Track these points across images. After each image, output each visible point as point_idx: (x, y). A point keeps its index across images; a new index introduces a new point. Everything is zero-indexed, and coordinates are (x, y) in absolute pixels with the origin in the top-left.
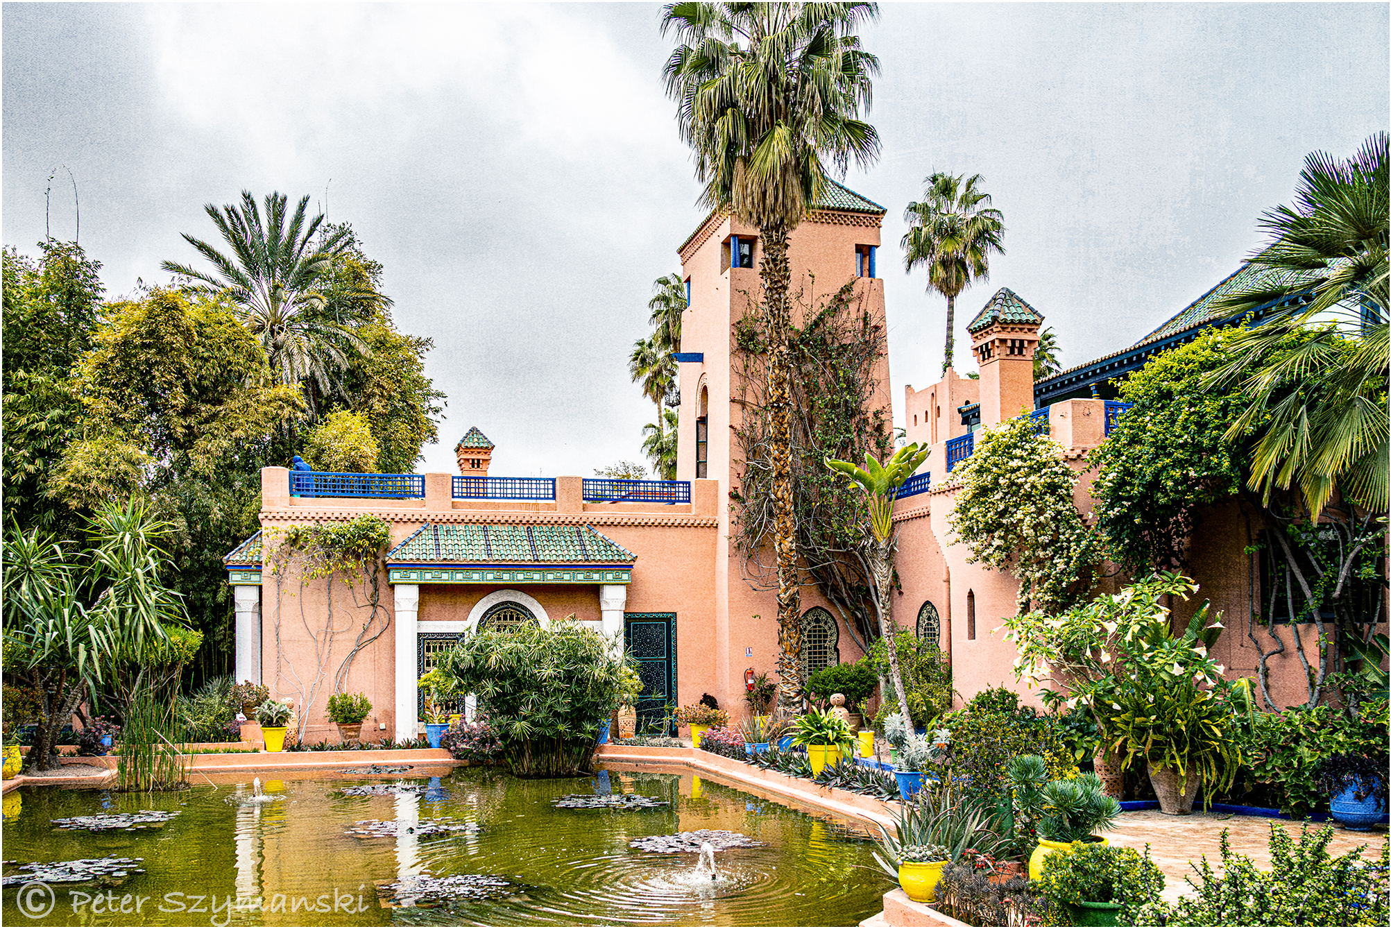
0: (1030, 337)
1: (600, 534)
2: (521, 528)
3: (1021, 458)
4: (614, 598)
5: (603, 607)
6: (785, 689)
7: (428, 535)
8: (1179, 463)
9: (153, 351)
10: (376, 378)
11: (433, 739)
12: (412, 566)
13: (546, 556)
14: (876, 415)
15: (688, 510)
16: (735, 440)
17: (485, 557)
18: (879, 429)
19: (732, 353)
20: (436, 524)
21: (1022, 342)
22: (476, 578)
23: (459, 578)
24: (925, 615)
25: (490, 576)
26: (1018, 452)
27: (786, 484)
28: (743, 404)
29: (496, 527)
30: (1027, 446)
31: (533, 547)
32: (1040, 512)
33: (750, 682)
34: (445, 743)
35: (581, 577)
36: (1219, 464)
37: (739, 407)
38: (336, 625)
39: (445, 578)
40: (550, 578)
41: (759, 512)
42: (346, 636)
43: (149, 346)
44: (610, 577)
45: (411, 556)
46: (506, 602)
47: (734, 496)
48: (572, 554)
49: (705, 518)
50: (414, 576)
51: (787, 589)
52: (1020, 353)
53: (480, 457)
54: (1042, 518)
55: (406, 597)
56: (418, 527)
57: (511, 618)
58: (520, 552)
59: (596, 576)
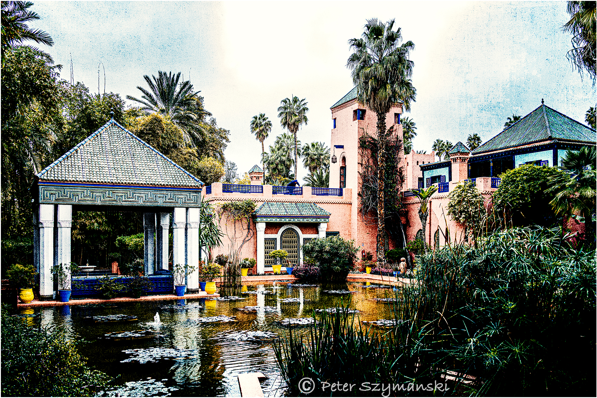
0: (467, 157)
1: (318, 206)
2: (293, 203)
3: (470, 193)
4: (323, 228)
5: (319, 229)
6: (380, 256)
7: (266, 206)
8: (517, 199)
9: (151, 135)
10: (211, 143)
11: (290, 272)
12: (265, 217)
13: (304, 213)
14: (400, 168)
15: (342, 198)
16: (360, 176)
17: (286, 214)
18: (401, 173)
19: (359, 148)
20: (268, 202)
21: (465, 158)
22: (283, 220)
23: (278, 220)
24: (419, 234)
25: (287, 220)
26: (469, 191)
27: (382, 193)
28: (362, 165)
29: (286, 203)
30: (471, 190)
31: (299, 211)
32: (476, 208)
33: (364, 254)
34: (293, 273)
35: (314, 220)
36: (528, 200)
37: (360, 165)
38: (237, 235)
39: (274, 220)
40: (305, 220)
41: (368, 201)
42: (240, 239)
43: (149, 134)
44: (323, 220)
45: (264, 213)
46: (289, 228)
47: (359, 194)
48: (311, 213)
49: (348, 201)
50: (264, 220)
51: (382, 225)
52: (465, 161)
53: (259, 175)
54: (477, 210)
55: (261, 227)
56: (262, 203)
57: (291, 233)
58: (295, 212)
59: (319, 220)
